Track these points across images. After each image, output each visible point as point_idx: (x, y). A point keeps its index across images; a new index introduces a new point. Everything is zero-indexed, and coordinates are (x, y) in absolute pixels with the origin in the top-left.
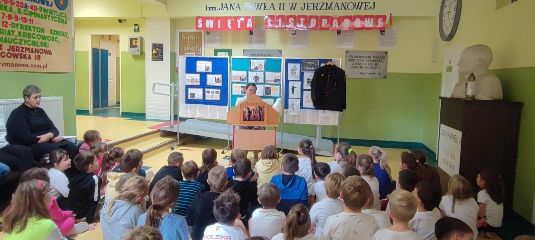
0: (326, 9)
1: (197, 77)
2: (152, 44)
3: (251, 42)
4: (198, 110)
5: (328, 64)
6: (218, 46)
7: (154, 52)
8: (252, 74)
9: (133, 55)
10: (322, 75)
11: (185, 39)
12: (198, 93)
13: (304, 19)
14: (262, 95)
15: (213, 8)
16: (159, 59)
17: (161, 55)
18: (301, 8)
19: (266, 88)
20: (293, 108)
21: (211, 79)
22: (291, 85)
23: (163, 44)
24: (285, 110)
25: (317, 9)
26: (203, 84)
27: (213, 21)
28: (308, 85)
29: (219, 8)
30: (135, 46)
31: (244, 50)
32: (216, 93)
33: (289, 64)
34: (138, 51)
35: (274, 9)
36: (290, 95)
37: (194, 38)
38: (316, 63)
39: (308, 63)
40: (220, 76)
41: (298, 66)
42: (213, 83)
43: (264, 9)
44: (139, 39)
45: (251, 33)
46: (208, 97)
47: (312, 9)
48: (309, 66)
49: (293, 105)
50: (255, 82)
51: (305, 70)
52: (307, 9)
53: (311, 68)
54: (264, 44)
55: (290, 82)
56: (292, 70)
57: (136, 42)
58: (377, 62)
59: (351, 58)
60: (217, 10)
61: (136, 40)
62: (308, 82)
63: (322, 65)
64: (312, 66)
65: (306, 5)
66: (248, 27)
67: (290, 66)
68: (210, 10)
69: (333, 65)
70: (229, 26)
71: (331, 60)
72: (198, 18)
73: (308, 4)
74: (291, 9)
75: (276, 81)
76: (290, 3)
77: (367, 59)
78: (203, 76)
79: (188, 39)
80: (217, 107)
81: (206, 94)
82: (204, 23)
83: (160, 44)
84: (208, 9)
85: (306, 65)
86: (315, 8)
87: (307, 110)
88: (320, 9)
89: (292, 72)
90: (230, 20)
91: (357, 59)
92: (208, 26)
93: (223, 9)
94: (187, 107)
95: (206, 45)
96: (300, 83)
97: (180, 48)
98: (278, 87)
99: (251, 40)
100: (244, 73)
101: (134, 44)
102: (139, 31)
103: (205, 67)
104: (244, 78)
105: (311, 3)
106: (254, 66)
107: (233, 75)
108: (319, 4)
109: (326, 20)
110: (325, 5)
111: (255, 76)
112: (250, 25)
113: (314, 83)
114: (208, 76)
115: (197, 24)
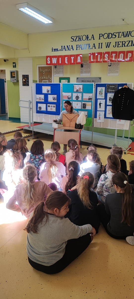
0: (132, 46)
1: (42, 96)
2: (23, 75)
3: (82, 72)
4: (44, 117)
5: (124, 87)
6: (61, 76)
7: (24, 80)
8: (75, 95)
9: (13, 82)
10: (119, 95)
11: (42, 71)
12: (43, 107)
13: (115, 54)
14: (80, 108)
15: (56, 49)
16: (27, 85)
17: (27, 82)
18: (114, 46)
19: (84, 104)
20: (100, 118)
21: (51, 98)
22: (99, 101)
23: (28, 75)
24: (95, 119)
25: (125, 46)
26: (46, 102)
27: (56, 58)
28: (110, 102)
29: (60, 49)
30: (14, 77)
31: (77, 78)
32: (53, 107)
33: (98, 88)
34: (15, 80)
35: (95, 48)
36: (98, 109)
37: (47, 70)
38: (115, 87)
39: (111, 87)
40: (56, 96)
41: (104, 88)
42: (51, 101)
43: (89, 49)
44: (15, 72)
45: (82, 66)
46: (49, 109)
47: (121, 46)
48: (111, 89)
49: (100, 115)
50: (76, 100)
51: (109, 91)
52: (118, 47)
53: (111, 90)
54: (90, 73)
55: (98, 100)
56: (100, 92)
57: (14, 74)
60: (59, 51)
61: (14, 73)
62: (110, 100)
63: (120, 88)
64: (113, 89)
65: (117, 43)
66: (78, 62)
67: (99, 89)
68: (54, 51)
69: (127, 88)
70: (66, 62)
71: (126, 84)
72: (47, 57)
73: (118, 42)
74: (106, 47)
75: (89, 99)
76: (106, 43)
78: (46, 96)
79: (44, 71)
80: (54, 115)
81: (48, 108)
82: (51, 60)
83: (27, 75)
84: (53, 50)
85: (109, 88)
86: (123, 45)
87: (109, 119)
88: (127, 46)
89: (99, 93)
90: (67, 58)
92: (53, 63)
93: (62, 50)
94: (37, 116)
95: (55, 75)
96: (105, 100)
97: (39, 78)
98: (91, 103)
99: (82, 71)
100: (69, 94)
101: (13, 76)
102: (16, 67)
103: (47, 90)
104: (70, 97)
105: (121, 42)
106: (76, 89)
107: (63, 95)
108: (126, 42)
109: (131, 54)
110: (131, 42)
111: (76, 95)
112: (79, 60)
113: (114, 101)
114: (49, 96)
115: (47, 61)
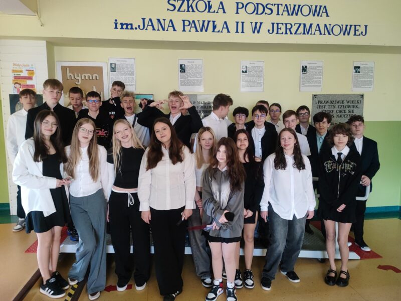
0: (304, 33)
3: (183, 83)
11: (73, 78)
15: (127, 25)
18: (269, 31)
25: (291, 33)
29: (139, 26)
35: (228, 32)
37: (89, 76)
43: (213, 31)
45: (182, 70)
47: (284, 32)
52: (277, 33)
54: (202, 85)
58: (351, 109)
59: (320, 104)
60: (136, 28)
65: (275, 25)
68: (122, 28)
73: (278, 24)
74: (254, 32)
76: (252, 23)
77: (340, 104)
79: (79, 78)
84: (119, 26)
86: (288, 30)
88: (295, 33)
91: (327, 104)
93: (145, 28)
99: (183, 80)
